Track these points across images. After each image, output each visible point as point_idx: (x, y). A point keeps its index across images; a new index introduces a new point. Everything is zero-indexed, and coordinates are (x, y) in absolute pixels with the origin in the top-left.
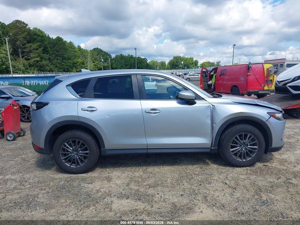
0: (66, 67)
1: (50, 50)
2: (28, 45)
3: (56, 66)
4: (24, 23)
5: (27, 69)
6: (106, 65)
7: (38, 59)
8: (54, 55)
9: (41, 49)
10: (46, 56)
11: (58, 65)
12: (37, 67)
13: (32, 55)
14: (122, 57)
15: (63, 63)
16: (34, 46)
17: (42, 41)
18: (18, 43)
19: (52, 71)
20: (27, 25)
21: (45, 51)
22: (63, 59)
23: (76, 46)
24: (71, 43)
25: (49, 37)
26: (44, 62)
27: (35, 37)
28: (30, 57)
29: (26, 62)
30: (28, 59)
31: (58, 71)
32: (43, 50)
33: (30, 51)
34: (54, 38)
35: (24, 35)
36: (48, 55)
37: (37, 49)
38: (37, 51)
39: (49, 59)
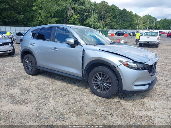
0: (125, 27)
1: (118, 16)
2: (106, 14)
3: (120, 26)
4: (106, 2)
5: (104, 27)
6: (152, 25)
7: (110, 22)
8: (119, 20)
9: (112, 16)
10: (115, 20)
11: (121, 25)
12: (109, 26)
13: (108, 19)
14: (165, 20)
15: (124, 24)
16: (110, 14)
17: (114, 12)
18: (102, 13)
19: (117, 29)
20: (108, 3)
21: (115, 17)
22: (124, 22)
23: (134, 14)
24: (131, 12)
25: (118, 9)
26: (113, 23)
27: (111, 10)
28: (106, 21)
29: (104, 23)
30: (105, 22)
31: (121, 29)
32: (114, 16)
33: (107, 18)
34: (121, 10)
35: (105, 9)
36: (116, 20)
37: (110, 16)
38: (111, 17)
39: (117, 22)
